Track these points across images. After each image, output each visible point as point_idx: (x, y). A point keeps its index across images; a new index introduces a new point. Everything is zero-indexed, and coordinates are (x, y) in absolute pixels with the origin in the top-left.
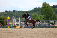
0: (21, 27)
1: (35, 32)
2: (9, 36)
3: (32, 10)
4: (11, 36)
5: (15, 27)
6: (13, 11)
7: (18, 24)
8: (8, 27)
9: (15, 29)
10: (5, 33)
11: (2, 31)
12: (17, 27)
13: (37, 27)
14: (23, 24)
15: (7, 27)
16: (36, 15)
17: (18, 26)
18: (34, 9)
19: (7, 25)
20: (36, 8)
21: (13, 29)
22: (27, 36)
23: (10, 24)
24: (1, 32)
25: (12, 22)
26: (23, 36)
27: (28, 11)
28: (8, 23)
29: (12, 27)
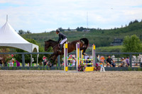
0: (97, 68)
1: (132, 82)
2: (68, 90)
3: (126, 28)
4: (72, 90)
5: (81, 69)
6: (78, 29)
7: (90, 62)
8: (66, 68)
9: (82, 74)
10: (57, 82)
11: (50, 76)
12: (87, 69)
13: (137, 69)
14: (101, 62)
15: (61, 68)
16: (134, 39)
17: (89, 66)
18: (131, 23)
19: (62, 62)
20: (136, 22)
21: (76, 73)
22: (113, 90)
23: (69, 61)
24: (48, 79)
25: (74, 56)
26: (103, 90)
27: (115, 29)
28: (64, 59)
29: (75, 68)
